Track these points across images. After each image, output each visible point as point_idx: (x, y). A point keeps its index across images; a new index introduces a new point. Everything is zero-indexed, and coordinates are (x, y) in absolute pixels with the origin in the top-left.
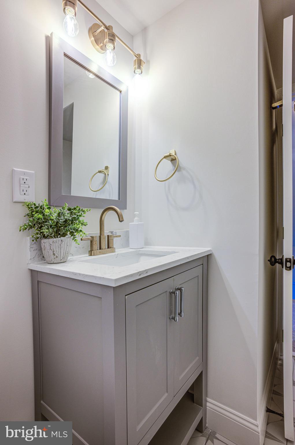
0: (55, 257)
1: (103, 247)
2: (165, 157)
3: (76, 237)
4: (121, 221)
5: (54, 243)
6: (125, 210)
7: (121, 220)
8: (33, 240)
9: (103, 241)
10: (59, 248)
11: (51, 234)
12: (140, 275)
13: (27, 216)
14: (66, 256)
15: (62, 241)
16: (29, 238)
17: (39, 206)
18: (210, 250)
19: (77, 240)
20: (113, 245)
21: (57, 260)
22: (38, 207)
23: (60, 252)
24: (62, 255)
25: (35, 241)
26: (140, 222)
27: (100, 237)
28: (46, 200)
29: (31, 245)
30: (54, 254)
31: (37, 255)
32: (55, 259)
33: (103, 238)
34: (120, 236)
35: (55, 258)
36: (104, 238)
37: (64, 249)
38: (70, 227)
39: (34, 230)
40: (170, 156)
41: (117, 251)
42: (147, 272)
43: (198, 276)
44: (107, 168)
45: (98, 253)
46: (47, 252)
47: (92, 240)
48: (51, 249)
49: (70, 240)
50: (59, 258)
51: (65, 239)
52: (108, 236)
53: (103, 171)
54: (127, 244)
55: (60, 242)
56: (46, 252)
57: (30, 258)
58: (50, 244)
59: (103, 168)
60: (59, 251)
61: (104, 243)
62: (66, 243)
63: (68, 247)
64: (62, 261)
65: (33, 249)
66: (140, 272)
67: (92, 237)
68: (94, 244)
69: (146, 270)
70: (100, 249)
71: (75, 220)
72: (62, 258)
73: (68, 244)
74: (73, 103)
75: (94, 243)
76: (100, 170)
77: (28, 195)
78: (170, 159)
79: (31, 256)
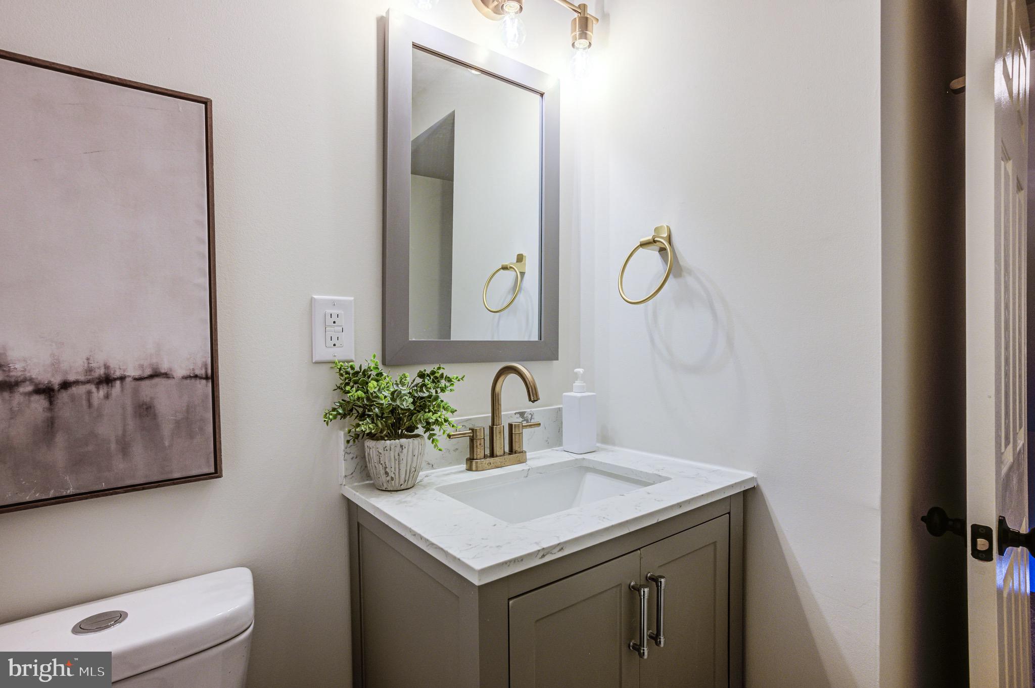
0: (389, 478)
1: (498, 450)
2: (643, 245)
3: (434, 435)
4: (533, 402)
5: (386, 452)
6: (555, 362)
7: (532, 400)
8: (348, 442)
9: (498, 438)
10: (397, 462)
11: (382, 432)
12: (543, 556)
13: (339, 390)
14: (411, 477)
15: (401, 446)
16: (342, 433)
17: (361, 370)
18: (752, 479)
19: (437, 441)
20: (521, 445)
21: (393, 484)
22: (357, 373)
23: (399, 470)
24: (403, 476)
25: (351, 442)
26: (588, 391)
27: (491, 429)
28: (374, 356)
29: (346, 448)
30: (387, 473)
31: (359, 467)
32: (390, 482)
33: (498, 432)
34: (540, 424)
35: (388, 481)
36: (500, 433)
37: (407, 464)
38: (419, 417)
39: (351, 420)
40: (655, 241)
41: (530, 459)
42: (562, 548)
43: (715, 543)
44: (520, 258)
45: (486, 465)
46: (374, 468)
47: (473, 436)
48: (381, 462)
49: (419, 443)
50: (397, 481)
51: (409, 443)
52: (511, 426)
53: (511, 268)
54: (556, 439)
55: (398, 448)
56: (372, 466)
57: (344, 475)
58: (378, 451)
59: (511, 260)
60: (397, 466)
61: (501, 443)
62: (410, 450)
63: (415, 458)
64: (403, 487)
65: (351, 456)
66: (544, 549)
67: (472, 430)
68: (477, 446)
69: (559, 544)
70: (492, 455)
71: (429, 401)
72: (402, 482)
73: (416, 453)
74: (454, 112)
75: (477, 443)
76: (506, 263)
77: (341, 346)
78: (658, 248)
79: (346, 469)
